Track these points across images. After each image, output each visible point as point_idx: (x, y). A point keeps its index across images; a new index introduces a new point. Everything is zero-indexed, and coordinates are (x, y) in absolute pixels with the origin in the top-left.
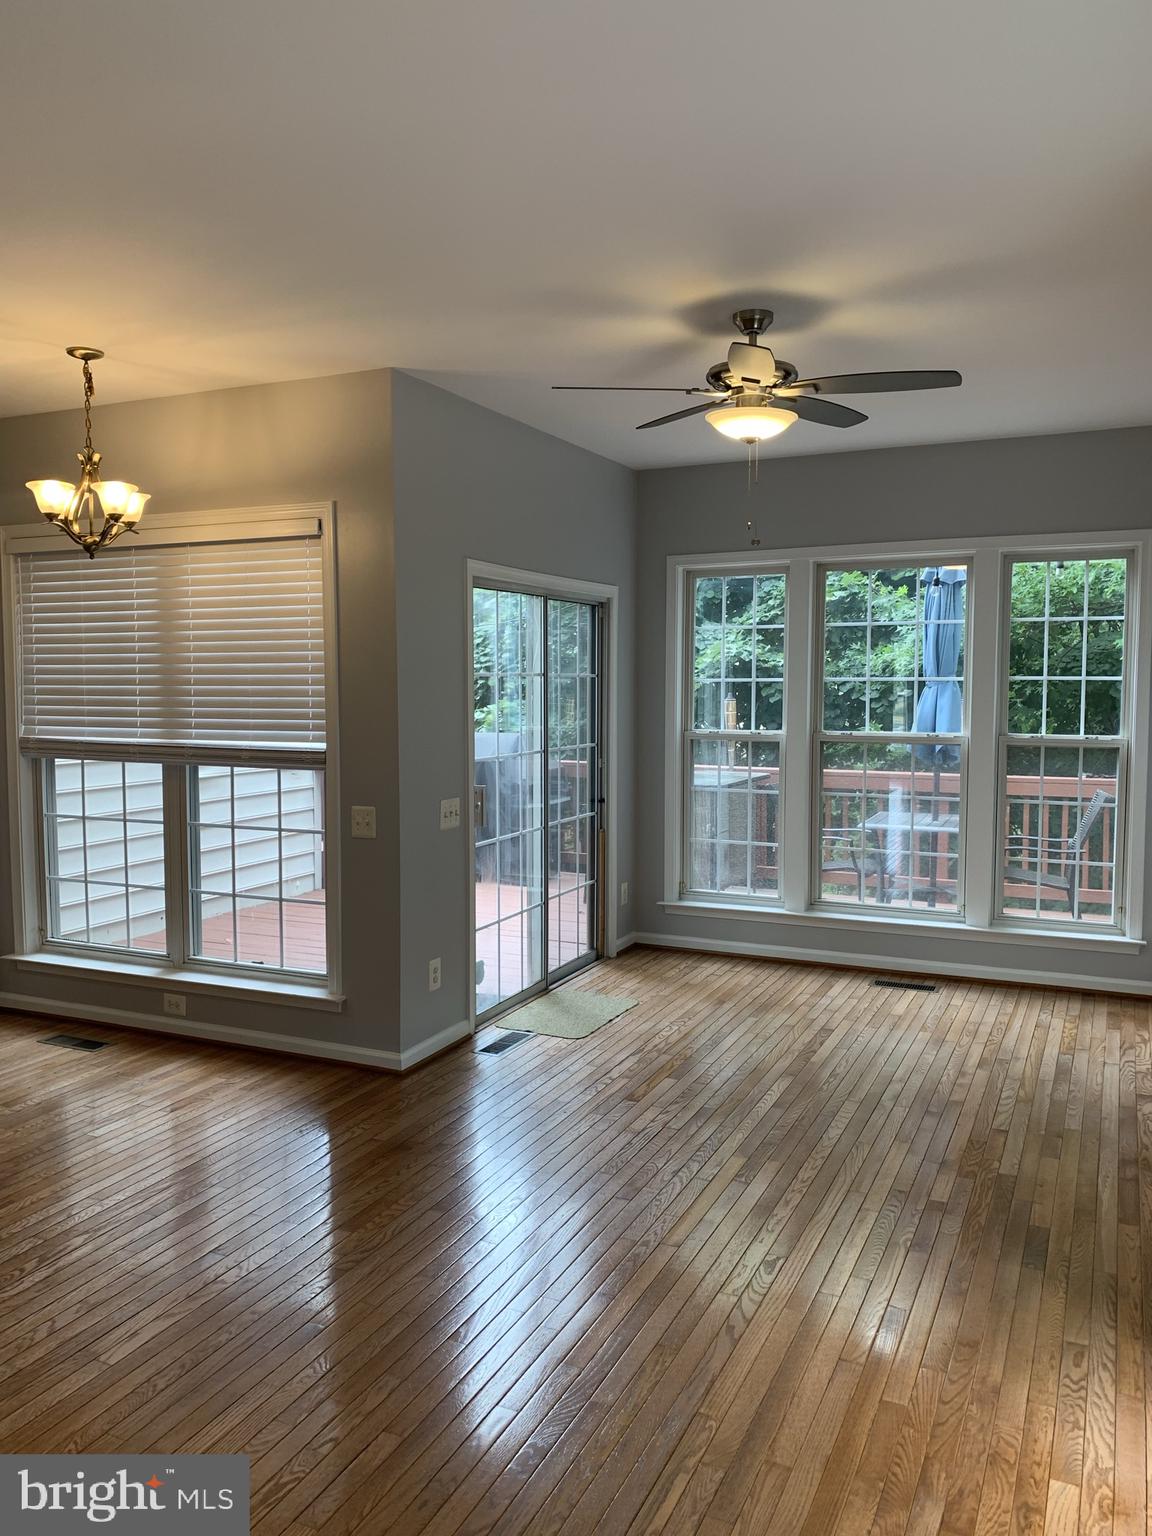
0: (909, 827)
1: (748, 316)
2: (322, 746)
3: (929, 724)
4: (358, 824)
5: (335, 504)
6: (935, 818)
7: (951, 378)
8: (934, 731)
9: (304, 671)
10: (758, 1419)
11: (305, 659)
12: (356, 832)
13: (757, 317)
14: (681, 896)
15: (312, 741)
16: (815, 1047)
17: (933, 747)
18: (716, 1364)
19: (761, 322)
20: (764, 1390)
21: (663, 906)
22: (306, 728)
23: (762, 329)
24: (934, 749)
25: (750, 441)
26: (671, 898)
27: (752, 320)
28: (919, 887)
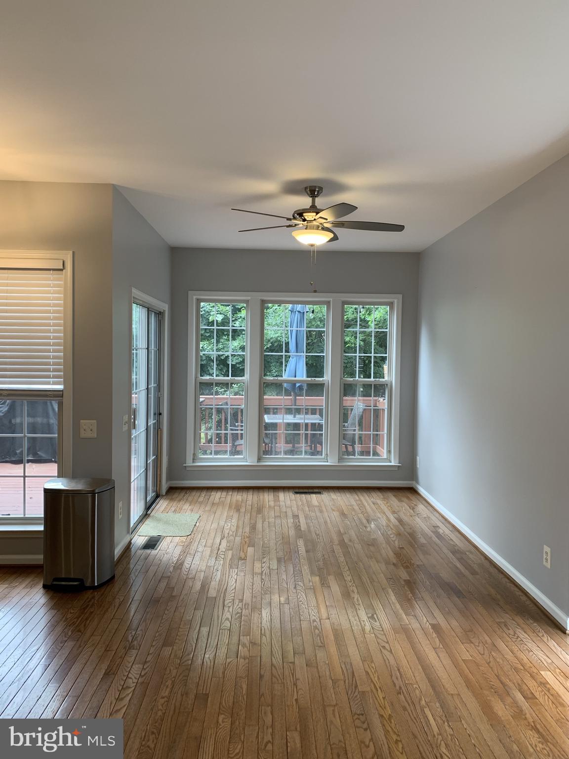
0: (282, 421)
1: (313, 189)
2: (61, 387)
3: (294, 375)
4: (85, 430)
5: (74, 253)
6: (295, 417)
7: (400, 228)
8: (295, 377)
9: (49, 344)
10: (430, 680)
11: (49, 338)
12: (83, 434)
13: (317, 189)
14: (194, 460)
15: (52, 384)
16: (298, 524)
17: (295, 384)
18: (392, 662)
19: (318, 192)
20: (420, 667)
21: (185, 466)
22: (49, 377)
23: (318, 196)
24: (296, 386)
25: (312, 245)
26: (189, 462)
27: (315, 191)
28: (286, 449)
